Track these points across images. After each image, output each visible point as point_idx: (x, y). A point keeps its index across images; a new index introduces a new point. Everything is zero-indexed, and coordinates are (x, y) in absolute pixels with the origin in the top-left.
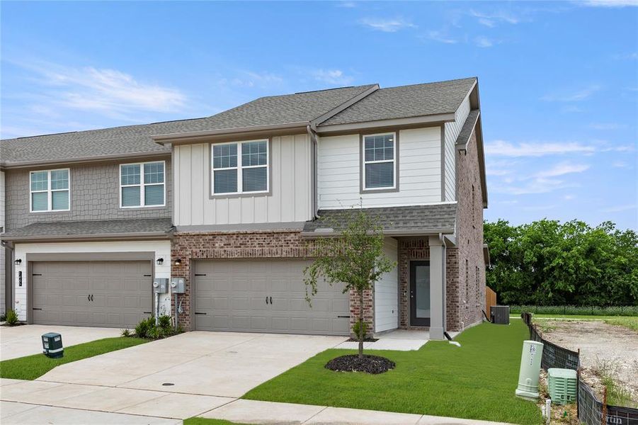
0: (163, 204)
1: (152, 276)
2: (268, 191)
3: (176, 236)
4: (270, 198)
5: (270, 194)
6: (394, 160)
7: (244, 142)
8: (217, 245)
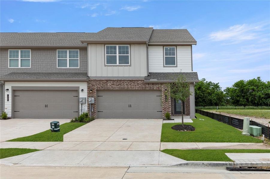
0: (78, 67)
1: (78, 96)
2: (129, 64)
3: (89, 80)
4: (130, 67)
5: (130, 66)
6: (175, 56)
7: (119, 45)
8: (108, 84)
